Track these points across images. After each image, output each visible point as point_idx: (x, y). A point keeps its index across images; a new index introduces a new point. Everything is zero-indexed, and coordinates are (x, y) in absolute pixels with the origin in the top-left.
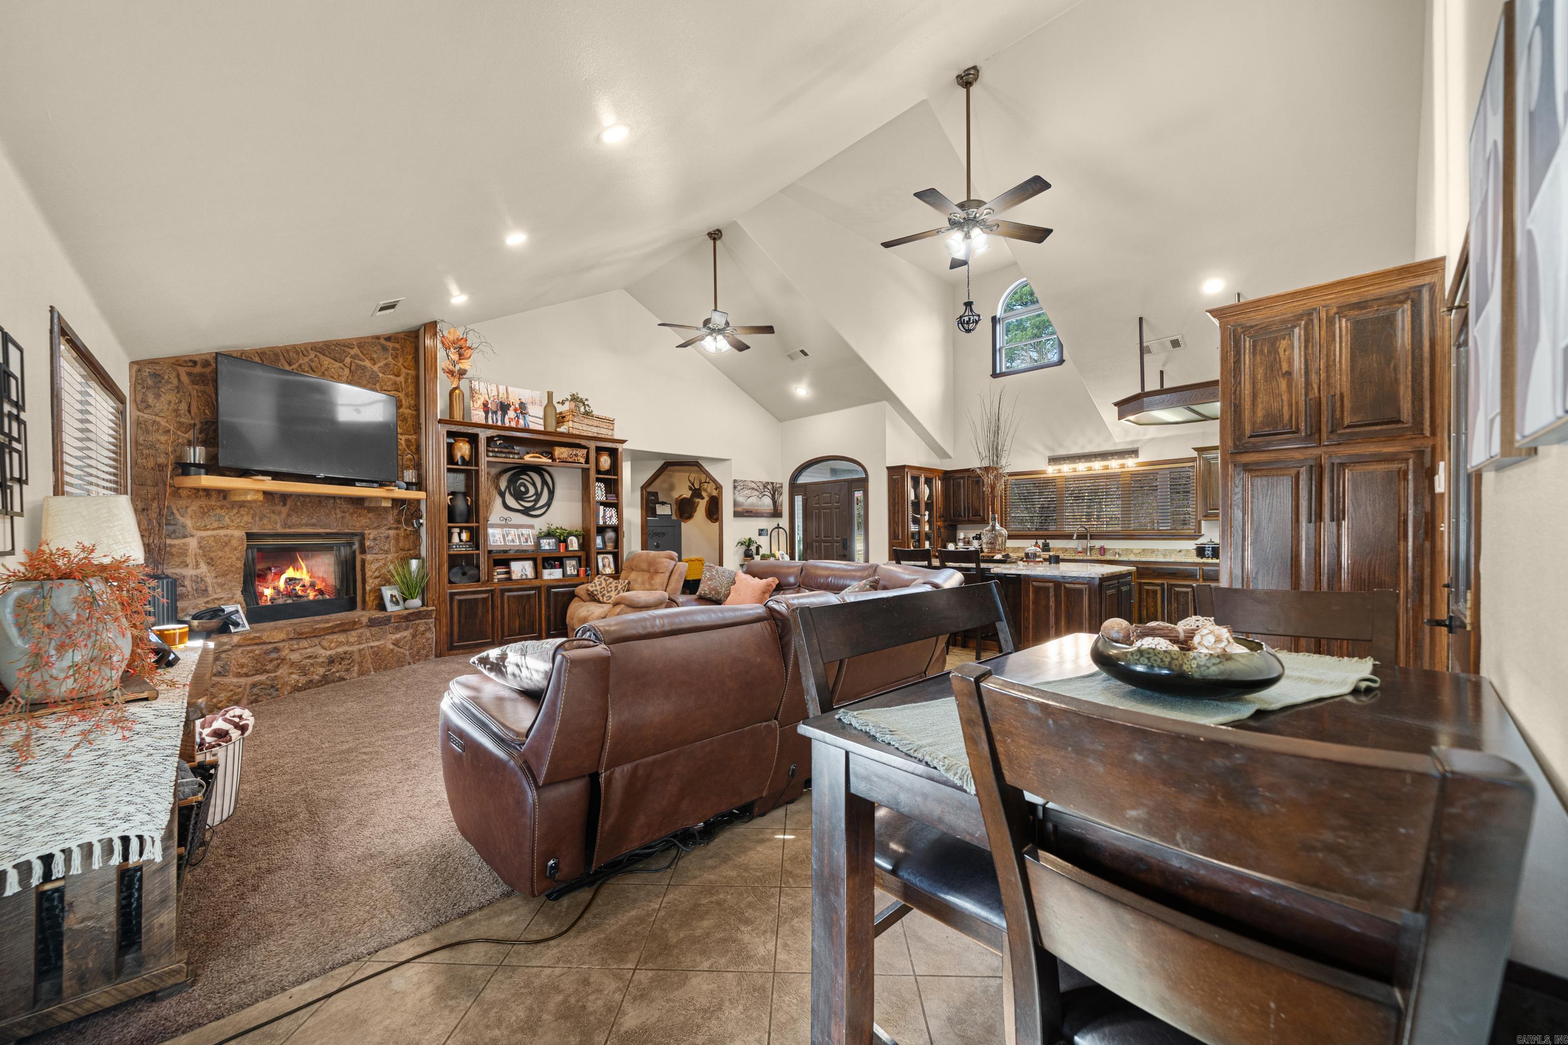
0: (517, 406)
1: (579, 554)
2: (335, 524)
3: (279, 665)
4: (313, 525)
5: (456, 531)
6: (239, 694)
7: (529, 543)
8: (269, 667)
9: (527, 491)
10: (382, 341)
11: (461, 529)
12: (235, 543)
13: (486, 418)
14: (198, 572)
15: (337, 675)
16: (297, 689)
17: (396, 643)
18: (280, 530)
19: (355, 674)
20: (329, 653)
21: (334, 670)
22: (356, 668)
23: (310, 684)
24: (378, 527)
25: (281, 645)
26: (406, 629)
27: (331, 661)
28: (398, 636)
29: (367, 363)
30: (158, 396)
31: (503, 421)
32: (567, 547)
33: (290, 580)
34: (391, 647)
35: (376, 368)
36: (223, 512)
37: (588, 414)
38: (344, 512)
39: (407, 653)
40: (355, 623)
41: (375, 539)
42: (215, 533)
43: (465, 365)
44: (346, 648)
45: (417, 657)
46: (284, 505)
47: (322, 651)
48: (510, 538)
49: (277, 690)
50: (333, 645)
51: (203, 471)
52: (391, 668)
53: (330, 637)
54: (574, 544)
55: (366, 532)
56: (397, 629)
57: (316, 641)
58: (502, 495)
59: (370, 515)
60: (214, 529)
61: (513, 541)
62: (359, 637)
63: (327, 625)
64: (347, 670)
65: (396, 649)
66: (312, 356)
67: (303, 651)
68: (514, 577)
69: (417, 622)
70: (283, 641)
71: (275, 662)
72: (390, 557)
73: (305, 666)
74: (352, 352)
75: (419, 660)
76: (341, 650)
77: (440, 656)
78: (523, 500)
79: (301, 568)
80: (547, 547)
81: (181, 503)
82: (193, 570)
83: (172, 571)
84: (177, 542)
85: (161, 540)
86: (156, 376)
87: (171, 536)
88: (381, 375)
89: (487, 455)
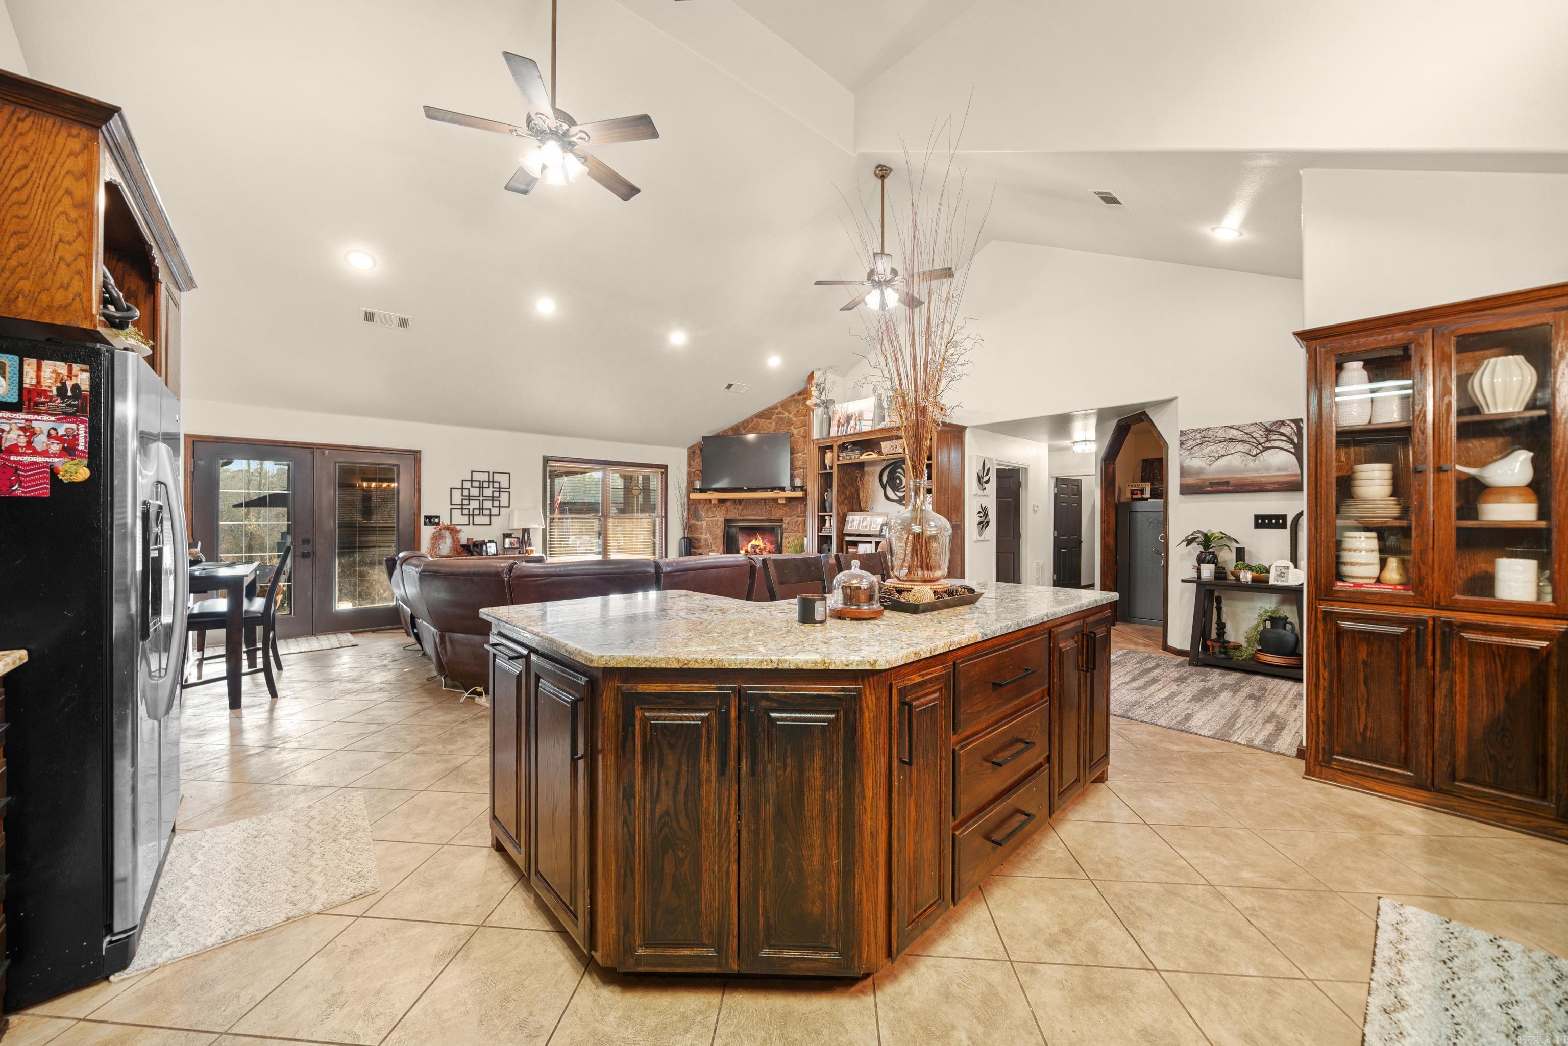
0: (857, 415)
2: (765, 514)
4: (754, 515)
5: (827, 518)
12: (719, 523)
13: (839, 431)
18: (739, 518)
24: (789, 515)
29: (786, 414)
30: (694, 460)
31: (848, 430)
35: (791, 416)
36: (713, 509)
38: (770, 507)
42: (712, 519)
46: (740, 504)
48: (864, 524)
51: (698, 491)
55: (783, 519)
58: (884, 487)
59: (785, 508)
60: (712, 517)
61: (866, 527)
74: (777, 411)
78: (898, 491)
79: (758, 538)
81: (701, 506)
82: (705, 536)
83: (697, 536)
84: (699, 523)
85: (694, 522)
86: (694, 452)
87: (697, 520)
88: (794, 419)
89: (838, 460)
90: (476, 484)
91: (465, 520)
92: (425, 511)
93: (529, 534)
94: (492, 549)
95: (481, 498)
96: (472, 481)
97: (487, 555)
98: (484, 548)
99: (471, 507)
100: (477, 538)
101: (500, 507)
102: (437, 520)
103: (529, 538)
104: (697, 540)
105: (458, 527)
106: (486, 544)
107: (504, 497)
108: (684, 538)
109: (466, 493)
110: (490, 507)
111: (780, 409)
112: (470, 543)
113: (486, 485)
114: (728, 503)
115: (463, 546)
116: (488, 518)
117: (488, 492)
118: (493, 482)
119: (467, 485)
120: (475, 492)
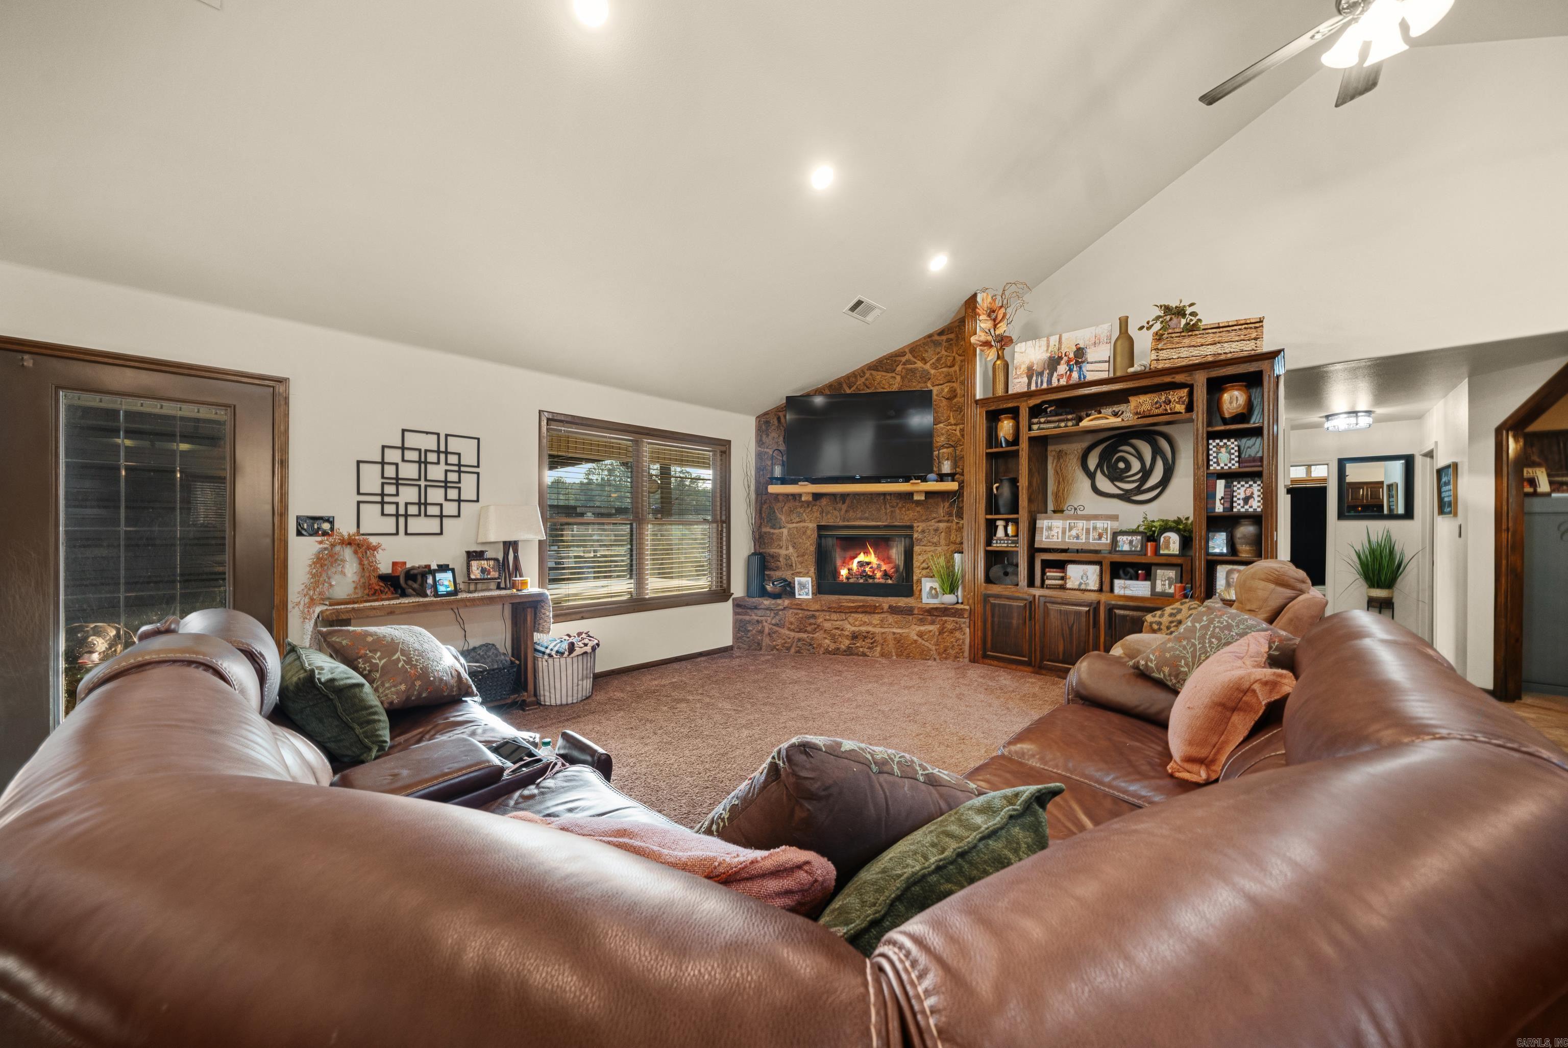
0: (1072, 355)
1: (1179, 561)
2: (885, 518)
3: (815, 629)
4: (867, 519)
5: (1000, 524)
6: (788, 643)
7: (1104, 540)
8: (809, 629)
9: (1128, 467)
10: (936, 338)
11: (1007, 521)
12: (809, 532)
13: (1029, 384)
14: (788, 552)
15: (861, 650)
16: (827, 652)
17: (920, 635)
18: (841, 523)
19: (877, 654)
20: (853, 629)
21: (858, 645)
22: (879, 649)
23: (836, 652)
24: (927, 520)
25: (817, 614)
26: (932, 623)
27: (855, 636)
28: (922, 628)
29: (919, 364)
30: (768, 435)
31: (1049, 381)
32: (1156, 551)
33: (861, 564)
34: (916, 638)
35: (927, 367)
36: (801, 510)
37: (1191, 329)
38: (893, 507)
39: (934, 648)
40: (876, 607)
41: (923, 531)
42: (798, 525)
43: (1002, 329)
44: (870, 629)
45: (944, 654)
46: (844, 503)
47: (848, 626)
48: (1074, 532)
49: (813, 648)
50: (857, 623)
51: (779, 482)
52: (914, 657)
53: (855, 615)
54: (1172, 543)
55: (915, 525)
56: (922, 622)
57: (843, 616)
58: (1091, 476)
59: (918, 509)
60: (798, 522)
61: (1078, 537)
62: (882, 621)
63: (852, 605)
64: (869, 648)
65: (920, 640)
66: (867, 375)
67: (834, 623)
68: (1069, 585)
69: (944, 618)
70: (818, 611)
71: (813, 626)
72: (939, 549)
73: (835, 635)
74: (904, 359)
75: (946, 658)
76: (863, 629)
77: (974, 662)
78: (1122, 480)
79: (870, 553)
80: (1126, 548)
81: (780, 505)
82: (785, 551)
83: (773, 551)
84: (776, 531)
85: (768, 530)
86: (767, 423)
87: (773, 527)
88: (933, 372)
89: (1030, 429)
90: (412, 455)
91: (389, 525)
92: (300, 506)
93: (516, 551)
94: (445, 581)
95: (422, 483)
96: (403, 448)
97: (436, 595)
98: (430, 580)
99: (401, 500)
100: (414, 561)
101: (459, 501)
102: (326, 526)
103: (516, 558)
104: (773, 557)
105: (373, 540)
106: (433, 573)
107: (468, 482)
108: (754, 554)
109: (390, 471)
110: (441, 500)
111: (909, 356)
112: (400, 571)
113: (432, 457)
114: (824, 501)
115: (383, 578)
116: (437, 521)
117: (436, 472)
118: (446, 453)
119: (393, 456)
120: (409, 471)
